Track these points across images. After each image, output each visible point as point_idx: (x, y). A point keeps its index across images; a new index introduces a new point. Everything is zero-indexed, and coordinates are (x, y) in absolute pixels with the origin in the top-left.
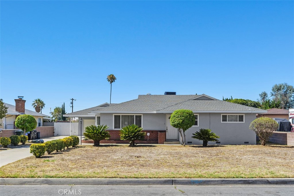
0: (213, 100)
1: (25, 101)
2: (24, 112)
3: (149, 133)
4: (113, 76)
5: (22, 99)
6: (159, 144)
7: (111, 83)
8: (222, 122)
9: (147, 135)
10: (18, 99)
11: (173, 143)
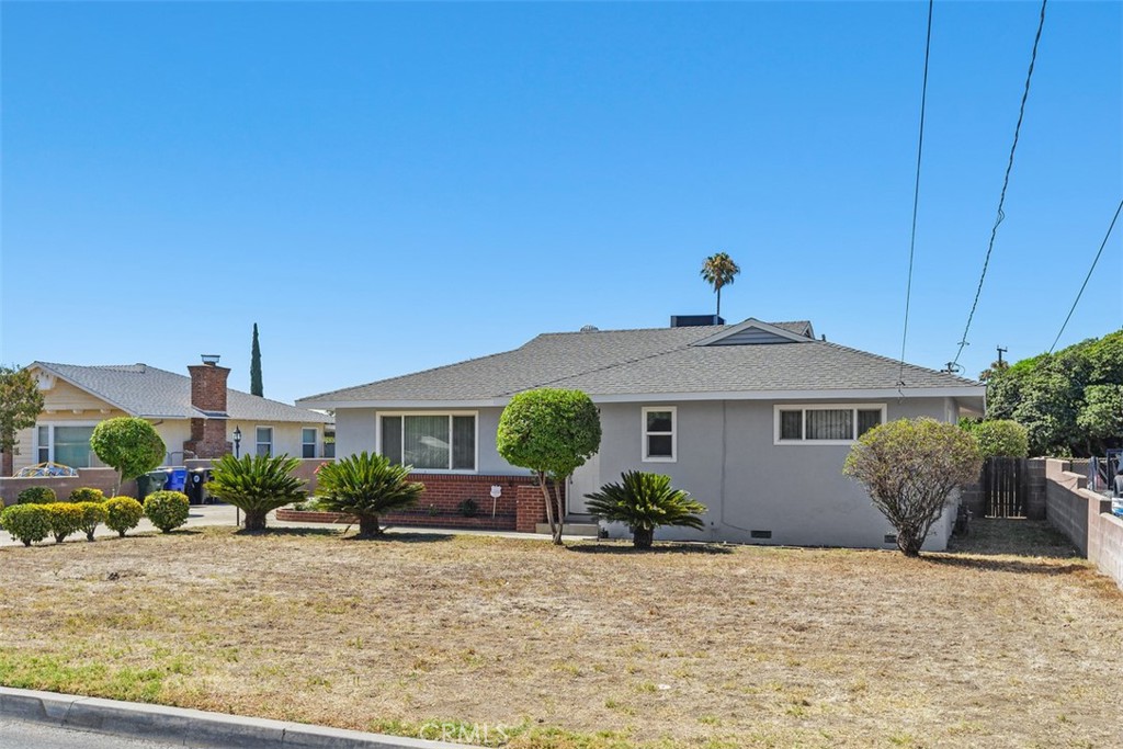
0: (797, 342)
1: (229, 370)
2: (225, 410)
3: (500, 488)
4: (724, 258)
5: (217, 364)
6: (520, 531)
7: (718, 287)
8: (777, 441)
9: (492, 494)
10: (203, 364)
11: (572, 531)
